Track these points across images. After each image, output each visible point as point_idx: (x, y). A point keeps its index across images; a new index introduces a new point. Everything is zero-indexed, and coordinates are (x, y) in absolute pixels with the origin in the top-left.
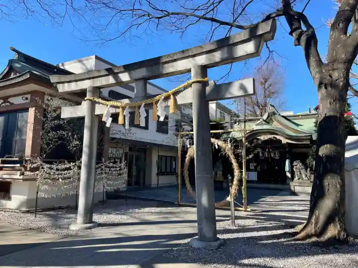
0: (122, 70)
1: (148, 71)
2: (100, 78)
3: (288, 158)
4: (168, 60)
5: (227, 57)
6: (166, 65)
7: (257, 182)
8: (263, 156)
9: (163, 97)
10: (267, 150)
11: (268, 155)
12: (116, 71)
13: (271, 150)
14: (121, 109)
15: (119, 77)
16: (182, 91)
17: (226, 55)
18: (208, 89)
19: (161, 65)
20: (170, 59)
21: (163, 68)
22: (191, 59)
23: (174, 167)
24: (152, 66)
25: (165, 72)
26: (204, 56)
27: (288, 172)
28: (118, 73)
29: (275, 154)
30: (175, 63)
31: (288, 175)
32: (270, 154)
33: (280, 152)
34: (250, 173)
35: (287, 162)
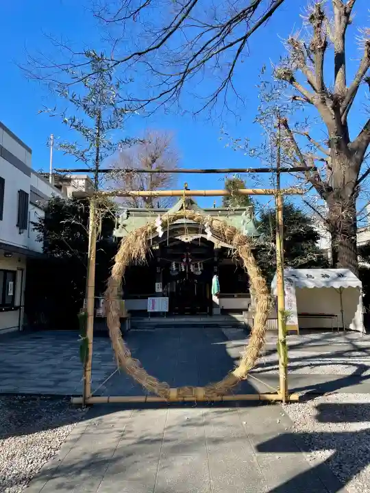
3: (215, 273)
7: (168, 314)
8: (177, 270)
10: (185, 260)
11: (185, 268)
13: (190, 260)
23: (11, 294)
27: (216, 295)
29: (196, 266)
31: (215, 299)
32: (189, 267)
33: (204, 264)
34: (157, 299)
35: (215, 280)
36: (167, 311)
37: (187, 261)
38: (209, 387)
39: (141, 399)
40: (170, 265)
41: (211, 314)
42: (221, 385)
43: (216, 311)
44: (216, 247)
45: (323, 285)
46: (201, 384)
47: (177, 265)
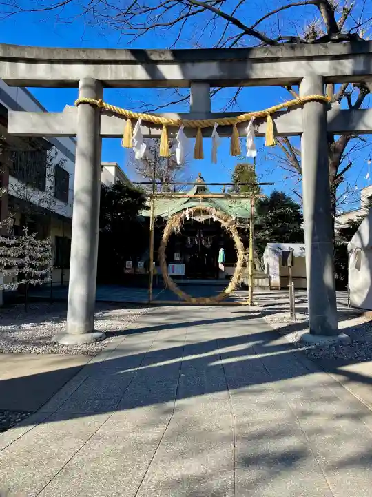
0: (169, 57)
1: (221, 69)
2: (113, 66)
3: (222, 247)
4: (265, 55)
5: (362, 71)
6: (259, 65)
7: (184, 277)
8: (192, 244)
9: (254, 118)
10: (198, 236)
11: (198, 242)
12: (154, 57)
13: (202, 236)
14: (164, 129)
15: (157, 69)
16: (285, 112)
17: (361, 68)
18: (330, 114)
19: (249, 63)
20: (270, 56)
21: (251, 68)
22: (304, 63)
24: (231, 60)
25: (254, 76)
26: (327, 63)
27: (222, 263)
28: (158, 62)
30: (275, 65)
31: (221, 267)
32: (201, 242)
33: (213, 238)
34: (176, 266)
35: (221, 252)
36: (183, 274)
37: (200, 236)
38: (212, 298)
39: (178, 302)
40: (187, 239)
41: (217, 278)
42: (218, 297)
43: (222, 276)
44: (222, 226)
45: (299, 255)
46: (208, 296)
47: (191, 240)
